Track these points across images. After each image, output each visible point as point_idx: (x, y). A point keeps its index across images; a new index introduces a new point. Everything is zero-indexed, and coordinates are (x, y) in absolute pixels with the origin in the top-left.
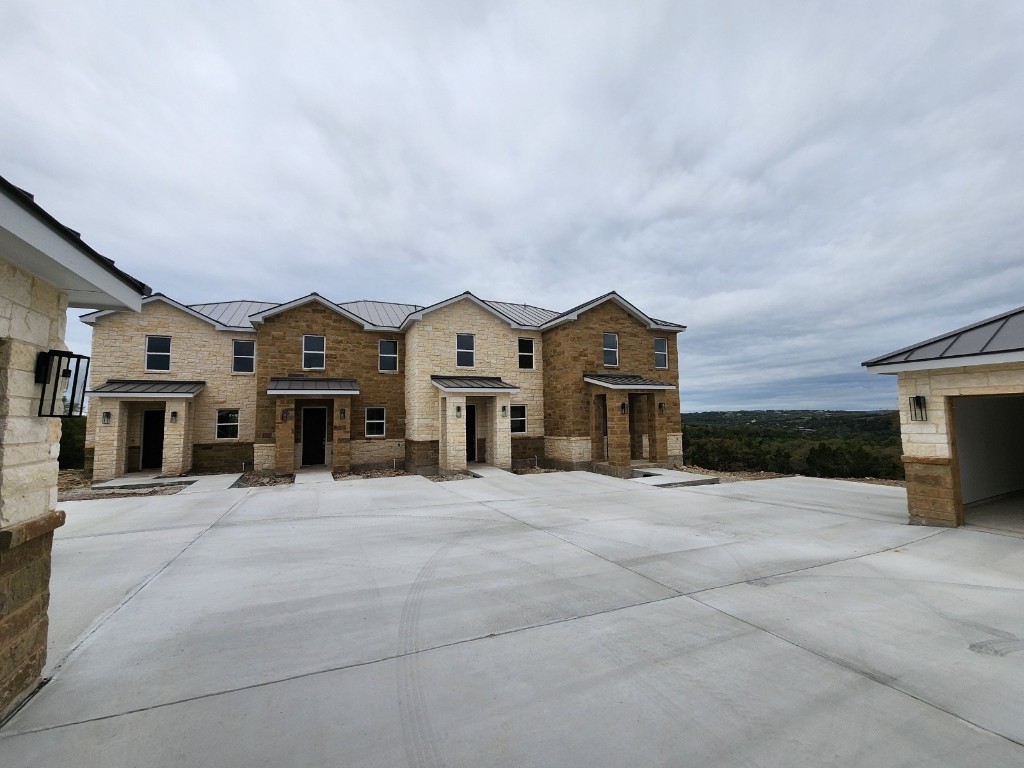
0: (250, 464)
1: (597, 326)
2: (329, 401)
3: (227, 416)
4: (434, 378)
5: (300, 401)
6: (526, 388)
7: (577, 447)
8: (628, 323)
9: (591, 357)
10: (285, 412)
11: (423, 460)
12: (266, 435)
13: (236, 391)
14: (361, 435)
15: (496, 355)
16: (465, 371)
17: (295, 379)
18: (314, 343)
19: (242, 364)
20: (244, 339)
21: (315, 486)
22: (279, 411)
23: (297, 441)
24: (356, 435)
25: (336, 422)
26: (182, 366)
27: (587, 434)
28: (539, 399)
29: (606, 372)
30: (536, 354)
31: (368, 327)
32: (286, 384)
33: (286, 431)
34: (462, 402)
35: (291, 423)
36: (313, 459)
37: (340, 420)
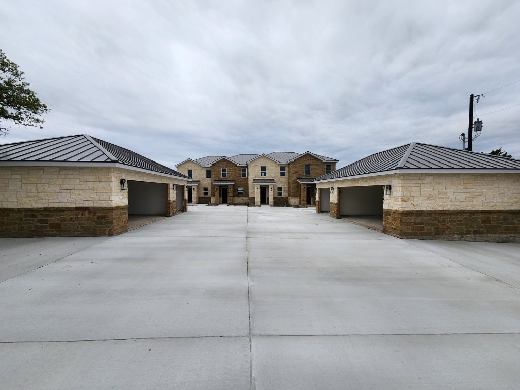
0: (211, 202)
1: (302, 163)
2: (227, 186)
3: (206, 190)
4: (254, 180)
5: (220, 186)
6: (282, 182)
7: (293, 200)
8: (314, 161)
9: (299, 173)
10: (217, 189)
11: (251, 202)
12: (213, 195)
13: (207, 183)
14: (237, 196)
15: (273, 172)
16: (263, 177)
17: (220, 180)
18: (224, 170)
19: (208, 176)
20: (209, 169)
21: (224, 208)
22: (216, 188)
23: (220, 196)
24: (234, 196)
25: (229, 192)
26: (196, 176)
27: (297, 197)
28: (287, 185)
29: (305, 177)
30: (287, 172)
31: (238, 165)
32: (217, 182)
33: (217, 194)
34: (259, 187)
35: (218, 192)
36: (225, 201)
37: (230, 192)
